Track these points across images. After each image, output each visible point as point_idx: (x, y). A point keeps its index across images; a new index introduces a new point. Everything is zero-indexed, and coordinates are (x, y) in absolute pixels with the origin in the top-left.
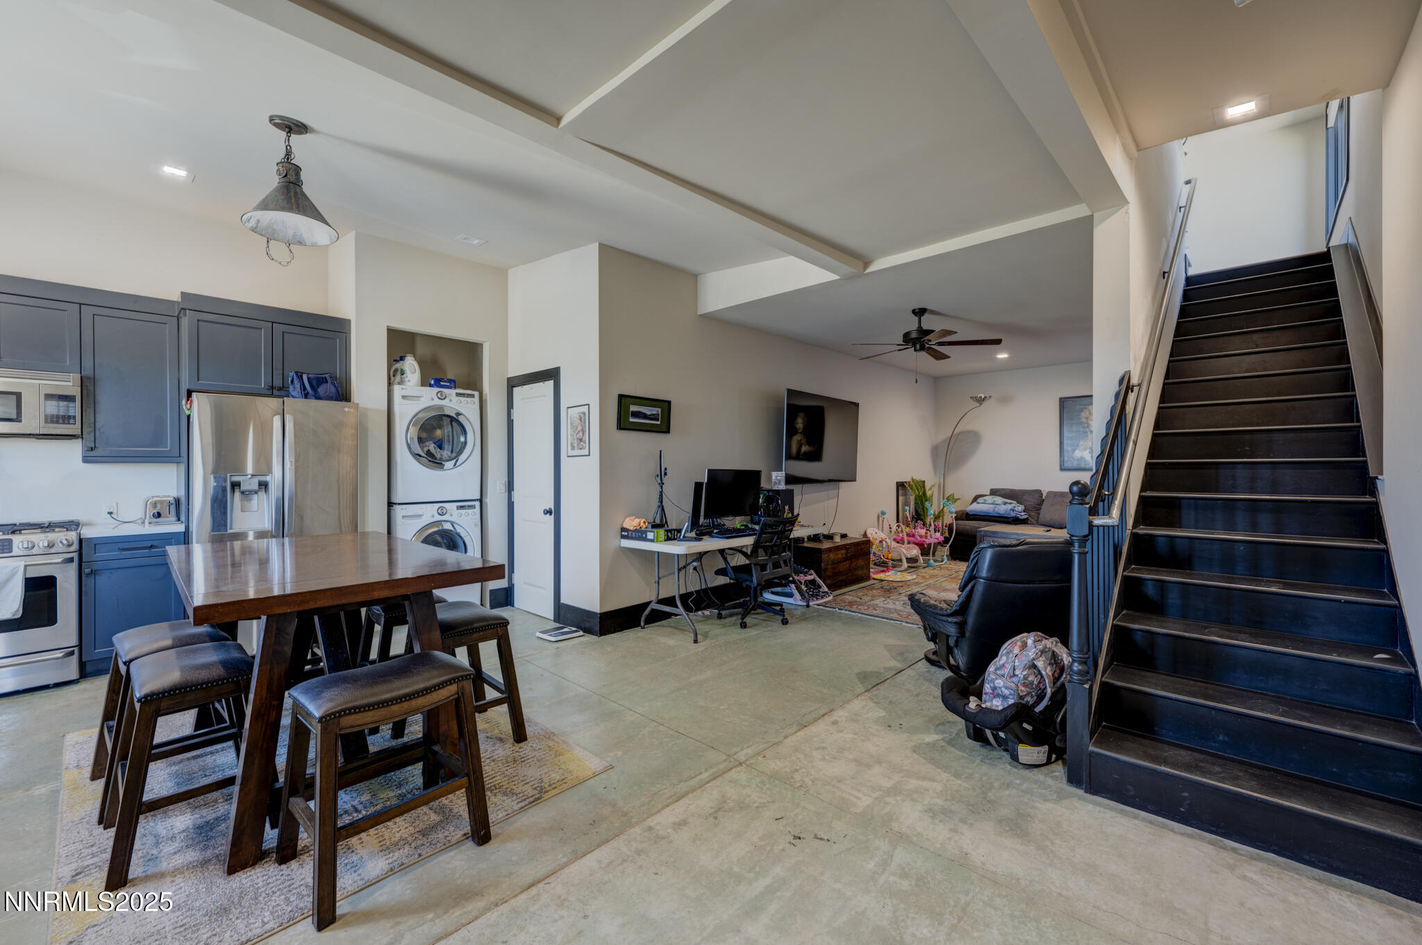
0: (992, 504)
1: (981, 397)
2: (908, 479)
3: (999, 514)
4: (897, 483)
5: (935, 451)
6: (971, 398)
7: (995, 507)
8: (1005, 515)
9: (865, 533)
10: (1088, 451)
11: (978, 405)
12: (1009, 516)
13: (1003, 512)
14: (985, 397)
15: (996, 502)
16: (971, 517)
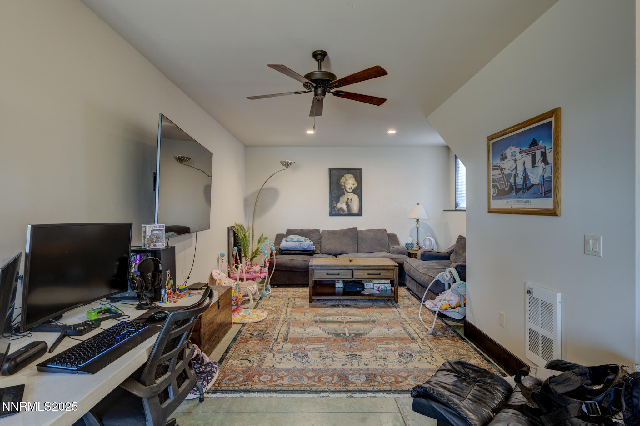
0: (298, 241)
1: (288, 162)
2: (233, 225)
3: (304, 248)
4: (228, 227)
5: (246, 202)
6: (281, 162)
7: (300, 244)
8: (308, 249)
9: (211, 275)
10: (345, 203)
11: (286, 168)
12: (310, 250)
13: (307, 247)
14: (291, 163)
15: (300, 240)
16: (284, 252)
